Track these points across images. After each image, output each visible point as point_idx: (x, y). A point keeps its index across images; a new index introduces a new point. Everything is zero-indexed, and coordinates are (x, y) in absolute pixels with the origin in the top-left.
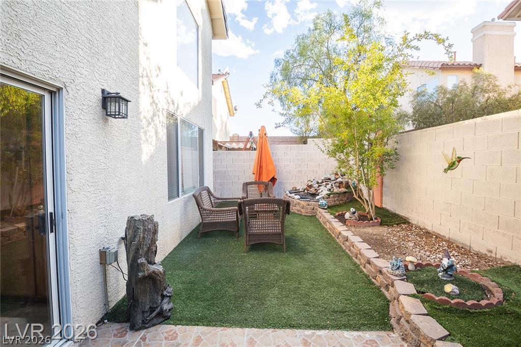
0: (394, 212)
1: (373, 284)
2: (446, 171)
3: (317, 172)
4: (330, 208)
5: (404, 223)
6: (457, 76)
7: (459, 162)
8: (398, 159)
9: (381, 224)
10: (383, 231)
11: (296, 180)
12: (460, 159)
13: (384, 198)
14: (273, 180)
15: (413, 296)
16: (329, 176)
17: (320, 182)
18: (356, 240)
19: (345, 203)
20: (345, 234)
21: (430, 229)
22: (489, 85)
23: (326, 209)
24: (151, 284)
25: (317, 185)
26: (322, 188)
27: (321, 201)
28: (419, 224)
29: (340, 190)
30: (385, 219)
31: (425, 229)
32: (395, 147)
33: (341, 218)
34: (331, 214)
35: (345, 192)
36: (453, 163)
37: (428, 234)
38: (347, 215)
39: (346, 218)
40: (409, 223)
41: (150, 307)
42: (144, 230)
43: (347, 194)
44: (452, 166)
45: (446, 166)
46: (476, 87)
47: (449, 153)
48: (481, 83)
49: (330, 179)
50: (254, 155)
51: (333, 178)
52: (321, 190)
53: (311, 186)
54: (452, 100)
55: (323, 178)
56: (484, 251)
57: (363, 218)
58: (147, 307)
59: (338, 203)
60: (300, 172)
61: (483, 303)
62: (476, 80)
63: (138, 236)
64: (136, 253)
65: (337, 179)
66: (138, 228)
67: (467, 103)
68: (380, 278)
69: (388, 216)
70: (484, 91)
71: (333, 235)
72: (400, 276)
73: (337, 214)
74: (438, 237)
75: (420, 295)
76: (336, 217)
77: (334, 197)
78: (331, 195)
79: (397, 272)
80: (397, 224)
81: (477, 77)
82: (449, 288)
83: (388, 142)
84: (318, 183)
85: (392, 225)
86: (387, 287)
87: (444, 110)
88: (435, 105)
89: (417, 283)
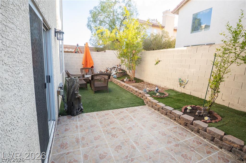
0: (139, 78)
1: (138, 97)
2: (155, 65)
3: (109, 64)
4: (118, 78)
5: (142, 82)
6: (157, 30)
7: (159, 62)
8: (141, 60)
9: (136, 82)
10: (137, 84)
11: (101, 67)
12: (159, 61)
13: (135, 74)
14: (92, 67)
15: (150, 96)
16: (115, 66)
17: (111, 68)
18: (131, 87)
19: (122, 76)
20: (127, 85)
21: (150, 83)
22: (166, 35)
23: (116, 78)
24: (78, 101)
25: (110, 70)
26: (113, 71)
27: (114, 76)
28: (147, 82)
29: (120, 71)
30: (137, 81)
31: (148, 83)
32: (140, 56)
33: (123, 81)
34: (119, 80)
35: (122, 72)
36: (158, 62)
37: (149, 84)
38: (125, 80)
39: (125, 81)
40: (143, 81)
41: (78, 108)
42: (76, 82)
43: (122, 73)
44: (157, 63)
45: (156, 63)
46: (163, 35)
47: (157, 59)
48: (164, 34)
49: (115, 67)
50: (82, 56)
51: (116, 67)
52: (112, 72)
53: (108, 70)
54: (155, 39)
55: (112, 67)
56: (164, 87)
57: (130, 81)
58: (77, 108)
59: (120, 76)
60: (102, 64)
61: (165, 96)
62: (163, 33)
63: (74, 84)
64: (74, 90)
65: (118, 67)
66: (74, 81)
67: (160, 41)
68: (140, 95)
69: (137, 80)
70: (165, 37)
71: (122, 87)
72: (146, 93)
73: (121, 80)
74: (152, 85)
75: (151, 96)
76: (121, 81)
77: (118, 74)
78: (118, 73)
79: (145, 92)
80: (140, 82)
81: (163, 32)
82: (157, 94)
83: (138, 54)
84: (110, 69)
85: (139, 83)
86: (142, 97)
87: (152, 43)
88: (150, 40)
89: (150, 94)
